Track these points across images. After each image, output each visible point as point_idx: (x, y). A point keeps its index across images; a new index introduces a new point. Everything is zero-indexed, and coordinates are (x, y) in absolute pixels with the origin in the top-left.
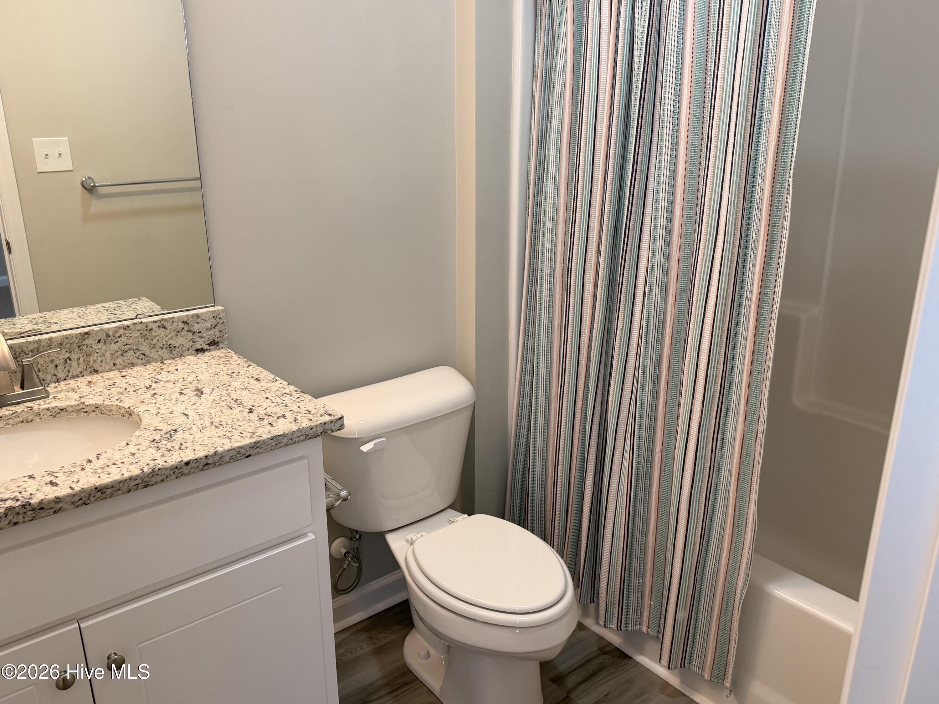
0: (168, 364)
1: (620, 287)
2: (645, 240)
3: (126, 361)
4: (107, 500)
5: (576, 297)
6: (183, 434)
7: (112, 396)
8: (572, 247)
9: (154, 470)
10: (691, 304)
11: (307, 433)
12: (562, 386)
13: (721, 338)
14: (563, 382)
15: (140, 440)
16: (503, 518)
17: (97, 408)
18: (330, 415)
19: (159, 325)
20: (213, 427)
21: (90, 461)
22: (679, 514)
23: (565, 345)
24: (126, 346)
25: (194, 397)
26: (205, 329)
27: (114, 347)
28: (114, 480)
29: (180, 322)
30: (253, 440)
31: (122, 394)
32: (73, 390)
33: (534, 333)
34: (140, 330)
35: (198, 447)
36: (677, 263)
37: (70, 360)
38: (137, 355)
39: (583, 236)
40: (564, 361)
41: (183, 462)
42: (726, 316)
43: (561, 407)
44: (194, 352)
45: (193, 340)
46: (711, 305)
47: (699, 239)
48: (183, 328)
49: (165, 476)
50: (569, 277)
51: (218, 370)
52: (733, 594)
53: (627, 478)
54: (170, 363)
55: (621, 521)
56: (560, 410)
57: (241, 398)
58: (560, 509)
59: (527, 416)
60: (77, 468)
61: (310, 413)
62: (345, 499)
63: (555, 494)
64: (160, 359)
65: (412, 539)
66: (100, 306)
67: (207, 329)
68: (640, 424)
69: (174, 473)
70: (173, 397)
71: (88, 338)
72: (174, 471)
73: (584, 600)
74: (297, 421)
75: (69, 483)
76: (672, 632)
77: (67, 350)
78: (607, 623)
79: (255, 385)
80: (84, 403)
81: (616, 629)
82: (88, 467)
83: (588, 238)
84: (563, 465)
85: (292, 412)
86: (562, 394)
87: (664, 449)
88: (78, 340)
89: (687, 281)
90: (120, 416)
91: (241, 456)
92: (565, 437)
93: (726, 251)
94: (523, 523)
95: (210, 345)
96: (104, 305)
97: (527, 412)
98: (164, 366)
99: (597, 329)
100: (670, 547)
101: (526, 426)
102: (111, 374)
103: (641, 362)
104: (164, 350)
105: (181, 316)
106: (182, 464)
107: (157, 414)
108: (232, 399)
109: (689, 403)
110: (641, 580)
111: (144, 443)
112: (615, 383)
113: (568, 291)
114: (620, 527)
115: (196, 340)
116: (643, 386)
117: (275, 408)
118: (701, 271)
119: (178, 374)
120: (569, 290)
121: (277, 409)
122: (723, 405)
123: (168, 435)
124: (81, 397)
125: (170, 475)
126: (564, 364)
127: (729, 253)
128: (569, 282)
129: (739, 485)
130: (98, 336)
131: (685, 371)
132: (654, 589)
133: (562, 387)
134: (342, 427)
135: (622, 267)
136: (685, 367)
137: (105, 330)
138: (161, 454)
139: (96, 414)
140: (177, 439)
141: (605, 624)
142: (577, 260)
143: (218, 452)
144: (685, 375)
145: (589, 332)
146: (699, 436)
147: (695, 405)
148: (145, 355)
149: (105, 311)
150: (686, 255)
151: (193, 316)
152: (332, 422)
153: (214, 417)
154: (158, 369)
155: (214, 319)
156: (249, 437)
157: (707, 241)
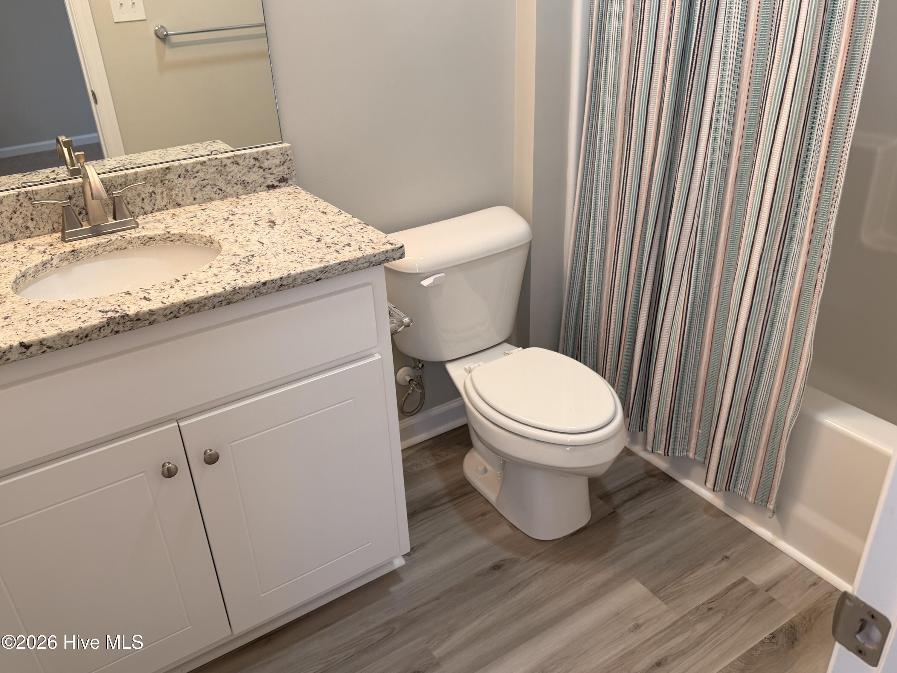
0: (243, 199)
1: (686, 115)
2: (714, 63)
3: (205, 196)
4: (195, 314)
5: (639, 129)
6: (259, 259)
7: (194, 226)
8: (636, 75)
9: (235, 288)
10: (760, 130)
11: (371, 260)
12: (620, 223)
13: (789, 165)
14: (621, 220)
15: (221, 264)
16: (557, 351)
17: (181, 236)
18: (392, 244)
19: (232, 161)
20: (286, 253)
21: (178, 281)
22: (733, 346)
23: (625, 181)
24: (204, 182)
25: (267, 228)
26: (275, 166)
27: (193, 182)
28: (200, 297)
29: (251, 158)
30: (322, 265)
31: (203, 224)
32: (159, 221)
33: (593, 170)
34: (216, 165)
35: (273, 271)
36: (747, 87)
37: (155, 194)
38: (215, 190)
39: (649, 62)
40: (623, 197)
41: (260, 282)
42: (797, 142)
43: (617, 244)
44: (266, 188)
45: (264, 176)
46: (781, 130)
47: (772, 59)
48: (255, 165)
49: (245, 295)
50: (632, 107)
51: (288, 205)
52: (783, 423)
53: (682, 313)
54: (245, 198)
55: (673, 354)
56: (617, 248)
57: (309, 229)
58: (613, 345)
59: (583, 256)
60: (167, 286)
61: (373, 242)
62: (407, 326)
63: (608, 330)
64: (235, 194)
65: (470, 368)
66: (178, 148)
67: (276, 166)
68: (699, 258)
69: (253, 292)
70: (248, 228)
71: (169, 172)
72: (252, 290)
73: (633, 429)
74: (361, 249)
75: (160, 298)
76: (719, 457)
77: (151, 184)
78: (655, 449)
79: (323, 217)
80: (170, 232)
81: (663, 454)
82: (176, 285)
83: (654, 64)
84: (617, 302)
85: (356, 241)
86: (619, 231)
87: (723, 283)
88: (161, 175)
89: (757, 105)
90: (203, 245)
91: (312, 280)
92: (621, 275)
93: (801, 69)
94: (576, 356)
95: (280, 181)
96: (182, 147)
97: (583, 251)
98: (240, 200)
99: (660, 162)
100: (722, 378)
101: (581, 266)
102: (192, 208)
103: (704, 194)
104: (239, 186)
105: (252, 152)
106: (260, 285)
107: (236, 242)
108: (302, 230)
109: (752, 234)
110: (690, 410)
111: (225, 266)
112: (675, 217)
113: (631, 123)
114: (672, 361)
115: (266, 176)
116: (704, 219)
117: (341, 237)
118: (773, 93)
119: (252, 208)
120: (631, 121)
121: (342, 239)
122: (787, 236)
123: (246, 259)
124: (166, 227)
125: (250, 294)
126: (623, 200)
127: (804, 72)
128: (632, 113)
129: (796, 317)
130: (177, 171)
131: (750, 202)
132: (703, 418)
133: (620, 225)
134: (402, 256)
135: (689, 93)
136: (750, 197)
137: (184, 165)
138: (240, 275)
139: (181, 243)
140: (254, 263)
141: (653, 450)
142: (642, 88)
143: (291, 274)
144: (749, 206)
145: (651, 165)
146: (759, 268)
147: (758, 237)
148: (221, 190)
149: (184, 153)
150: (758, 78)
151: (263, 152)
152: (393, 250)
153: (286, 245)
154: (234, 204)
155: (282, 156)
156: (318, 262)
157: (781, 60)
